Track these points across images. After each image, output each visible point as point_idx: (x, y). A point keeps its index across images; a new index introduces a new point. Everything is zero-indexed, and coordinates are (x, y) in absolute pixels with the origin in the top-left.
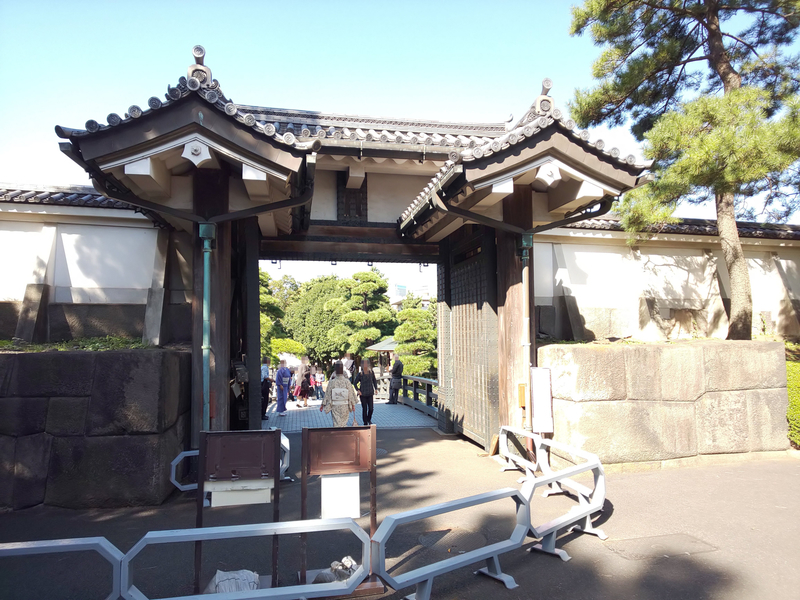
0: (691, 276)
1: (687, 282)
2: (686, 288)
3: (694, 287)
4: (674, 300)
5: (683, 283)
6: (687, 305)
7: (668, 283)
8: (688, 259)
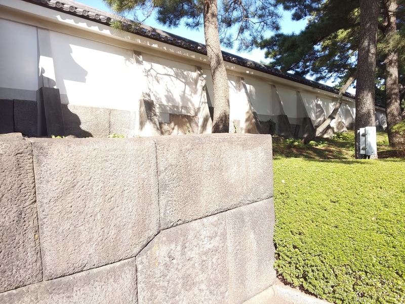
0: (188, 88)
1: (184, 92)
2: (183, 97)
3: (189, 97)
4: (174, 106)
5: (181, 93)
6: (184, 112)
7: (169, 91)
8: (185, 73)
